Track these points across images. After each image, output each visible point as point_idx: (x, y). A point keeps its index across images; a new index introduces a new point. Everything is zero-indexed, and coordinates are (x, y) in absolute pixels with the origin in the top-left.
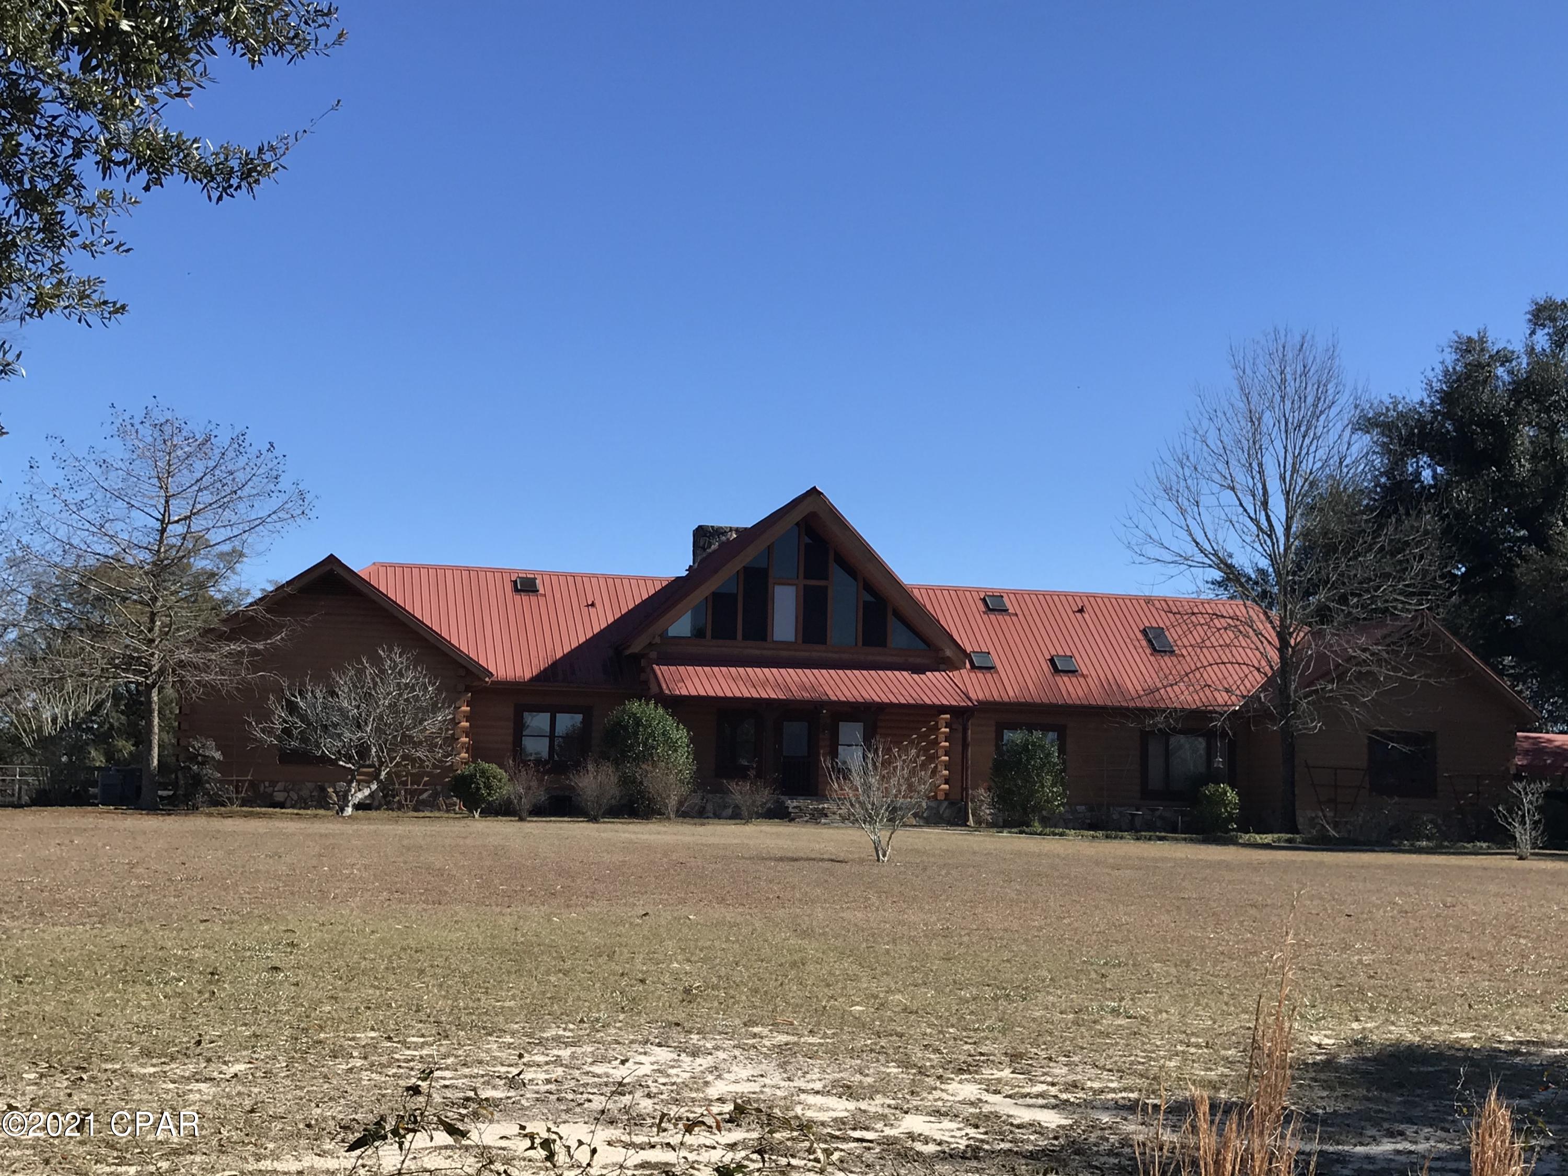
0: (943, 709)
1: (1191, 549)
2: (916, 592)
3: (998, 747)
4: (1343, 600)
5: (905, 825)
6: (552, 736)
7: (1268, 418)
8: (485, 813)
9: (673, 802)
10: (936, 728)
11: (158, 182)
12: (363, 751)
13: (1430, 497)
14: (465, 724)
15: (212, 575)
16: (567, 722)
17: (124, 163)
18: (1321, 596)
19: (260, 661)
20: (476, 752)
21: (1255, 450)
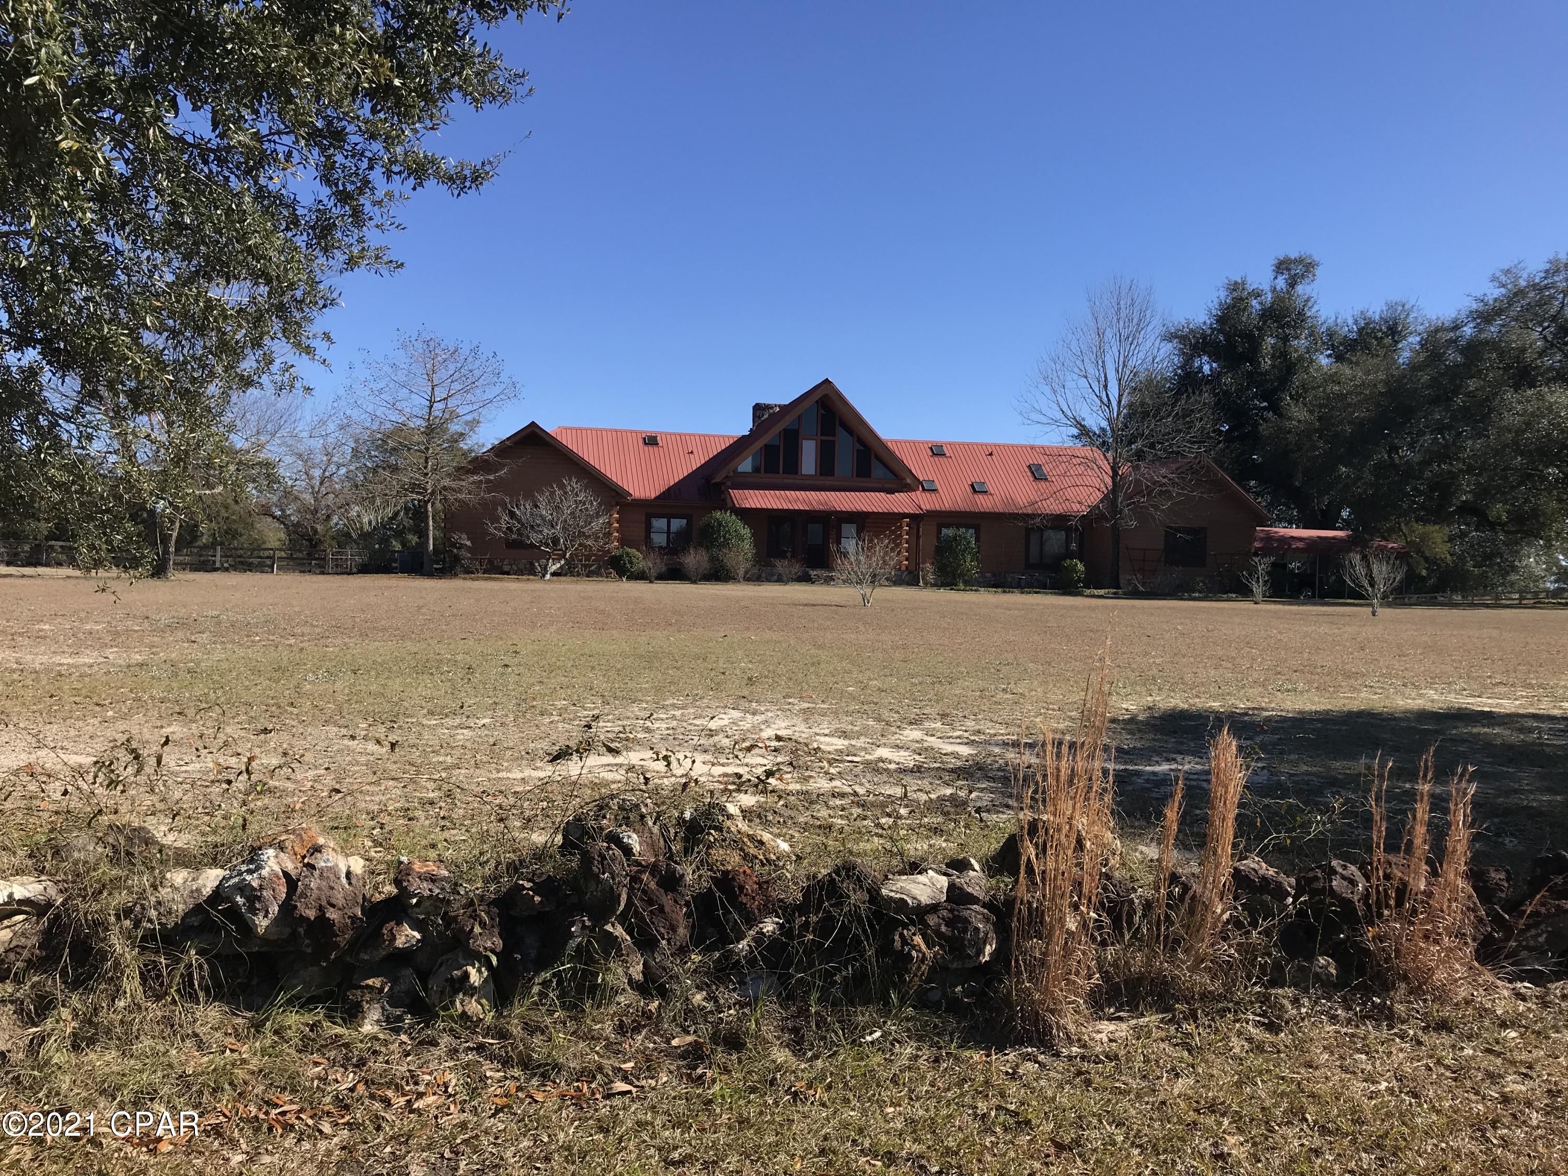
0: (905, 515)
1: (1059, 415)
2: (889, 444)
3: (938, 538)
4: (1152, 446)
5: (881, 585)
6: (668, 532)
7: (1109, 334)
8: (630, 578)
9: (741, 572)
10: (901, 527)
11: (421, 184)
12: (555, 541)
13: (1208, 382)
14: (616, 525)
15: (462, 434)
16: (677, 524)
17: (400, 173)
18: (1138, 445)
19: (493, 486)
20: (623, 542)
21: (1101, 352)
